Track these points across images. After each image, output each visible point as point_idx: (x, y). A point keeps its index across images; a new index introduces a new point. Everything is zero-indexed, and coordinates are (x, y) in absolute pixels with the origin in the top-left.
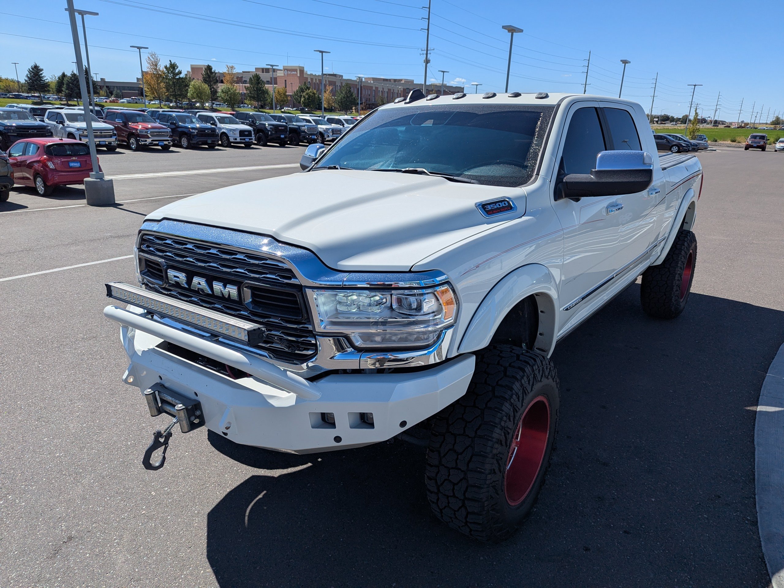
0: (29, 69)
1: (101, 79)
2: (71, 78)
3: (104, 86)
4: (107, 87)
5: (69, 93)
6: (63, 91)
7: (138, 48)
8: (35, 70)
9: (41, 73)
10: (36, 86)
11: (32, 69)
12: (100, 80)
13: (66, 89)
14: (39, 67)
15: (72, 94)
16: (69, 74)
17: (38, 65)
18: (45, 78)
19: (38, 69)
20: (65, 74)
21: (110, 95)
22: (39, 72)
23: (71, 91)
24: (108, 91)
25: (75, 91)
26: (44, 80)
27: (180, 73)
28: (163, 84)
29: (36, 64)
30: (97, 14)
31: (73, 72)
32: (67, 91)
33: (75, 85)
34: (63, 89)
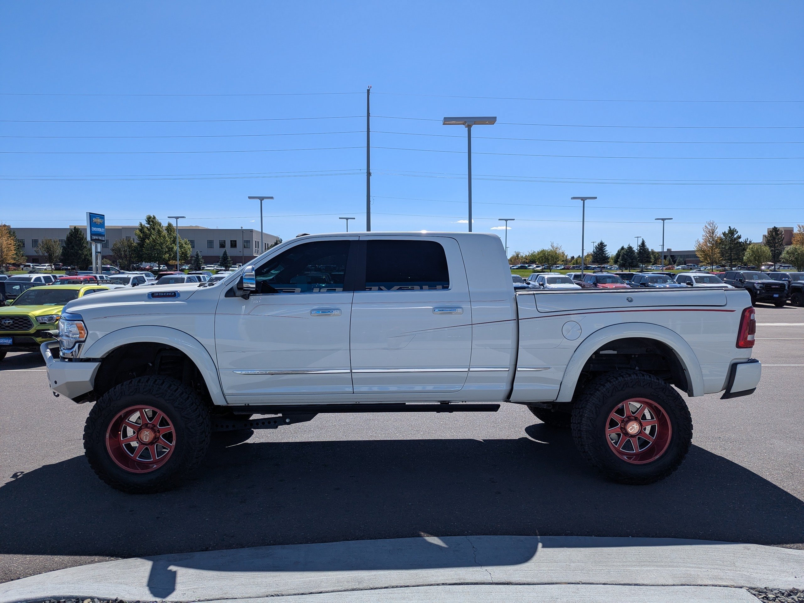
0: (596, 246)
1: (668, 249)
2: (627, 250)
3: (668, 256)
4: (671, 256)
5: (623, 263)
6: (618, 262)
7: (662, 220)
8: (600, 247)
9: (605, 248)
10: (598, 259)
11: (598, 245)
12: (666, 251)
13: (622, 260)
14: (603, 243)
15: (625, 264)
16: (626, 247)
17: (603, 242)
18: (607, 252)
19: (602, 245)
20: (624, 247)
21: (673, 263)
22: (603, 248)
23: (625, 262)
24: (671, 260)
25: (628, 262)
26: (606, 254)
27: (739, 237)
28: (717, 249)
29: (602, 241)
30: (596, 198)
31: (629, 245)
32: (621, 262)
33: (629, 256)
34: (619, 260)
